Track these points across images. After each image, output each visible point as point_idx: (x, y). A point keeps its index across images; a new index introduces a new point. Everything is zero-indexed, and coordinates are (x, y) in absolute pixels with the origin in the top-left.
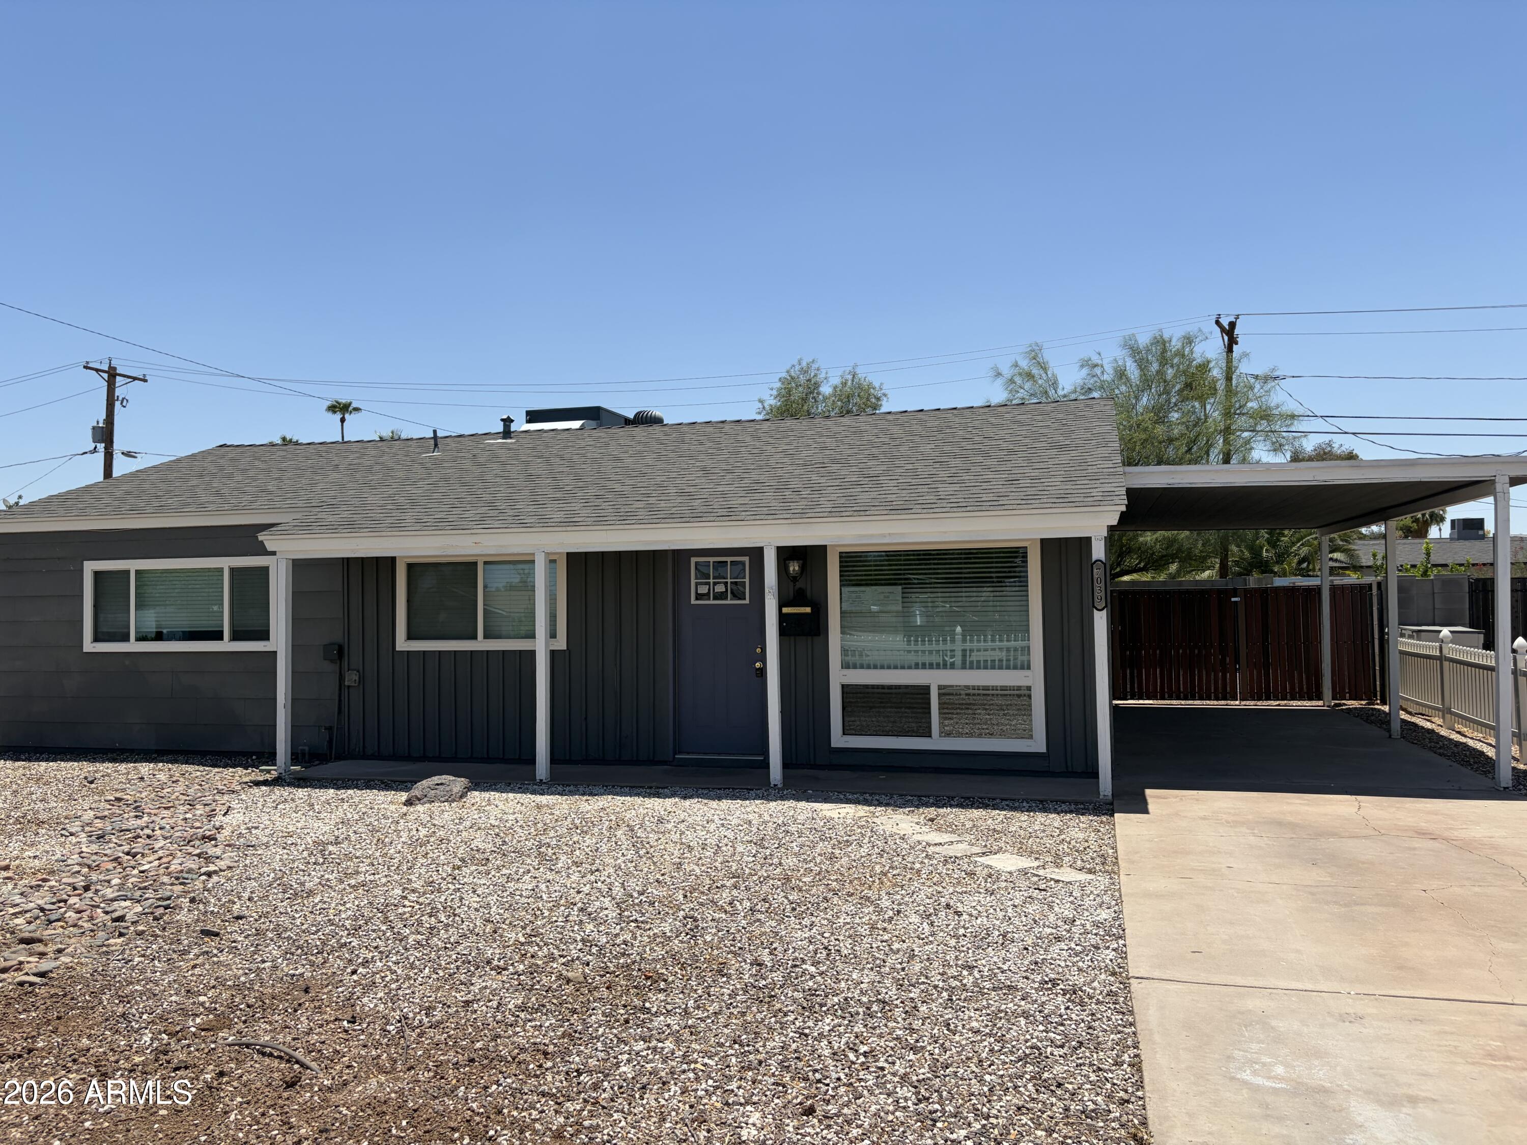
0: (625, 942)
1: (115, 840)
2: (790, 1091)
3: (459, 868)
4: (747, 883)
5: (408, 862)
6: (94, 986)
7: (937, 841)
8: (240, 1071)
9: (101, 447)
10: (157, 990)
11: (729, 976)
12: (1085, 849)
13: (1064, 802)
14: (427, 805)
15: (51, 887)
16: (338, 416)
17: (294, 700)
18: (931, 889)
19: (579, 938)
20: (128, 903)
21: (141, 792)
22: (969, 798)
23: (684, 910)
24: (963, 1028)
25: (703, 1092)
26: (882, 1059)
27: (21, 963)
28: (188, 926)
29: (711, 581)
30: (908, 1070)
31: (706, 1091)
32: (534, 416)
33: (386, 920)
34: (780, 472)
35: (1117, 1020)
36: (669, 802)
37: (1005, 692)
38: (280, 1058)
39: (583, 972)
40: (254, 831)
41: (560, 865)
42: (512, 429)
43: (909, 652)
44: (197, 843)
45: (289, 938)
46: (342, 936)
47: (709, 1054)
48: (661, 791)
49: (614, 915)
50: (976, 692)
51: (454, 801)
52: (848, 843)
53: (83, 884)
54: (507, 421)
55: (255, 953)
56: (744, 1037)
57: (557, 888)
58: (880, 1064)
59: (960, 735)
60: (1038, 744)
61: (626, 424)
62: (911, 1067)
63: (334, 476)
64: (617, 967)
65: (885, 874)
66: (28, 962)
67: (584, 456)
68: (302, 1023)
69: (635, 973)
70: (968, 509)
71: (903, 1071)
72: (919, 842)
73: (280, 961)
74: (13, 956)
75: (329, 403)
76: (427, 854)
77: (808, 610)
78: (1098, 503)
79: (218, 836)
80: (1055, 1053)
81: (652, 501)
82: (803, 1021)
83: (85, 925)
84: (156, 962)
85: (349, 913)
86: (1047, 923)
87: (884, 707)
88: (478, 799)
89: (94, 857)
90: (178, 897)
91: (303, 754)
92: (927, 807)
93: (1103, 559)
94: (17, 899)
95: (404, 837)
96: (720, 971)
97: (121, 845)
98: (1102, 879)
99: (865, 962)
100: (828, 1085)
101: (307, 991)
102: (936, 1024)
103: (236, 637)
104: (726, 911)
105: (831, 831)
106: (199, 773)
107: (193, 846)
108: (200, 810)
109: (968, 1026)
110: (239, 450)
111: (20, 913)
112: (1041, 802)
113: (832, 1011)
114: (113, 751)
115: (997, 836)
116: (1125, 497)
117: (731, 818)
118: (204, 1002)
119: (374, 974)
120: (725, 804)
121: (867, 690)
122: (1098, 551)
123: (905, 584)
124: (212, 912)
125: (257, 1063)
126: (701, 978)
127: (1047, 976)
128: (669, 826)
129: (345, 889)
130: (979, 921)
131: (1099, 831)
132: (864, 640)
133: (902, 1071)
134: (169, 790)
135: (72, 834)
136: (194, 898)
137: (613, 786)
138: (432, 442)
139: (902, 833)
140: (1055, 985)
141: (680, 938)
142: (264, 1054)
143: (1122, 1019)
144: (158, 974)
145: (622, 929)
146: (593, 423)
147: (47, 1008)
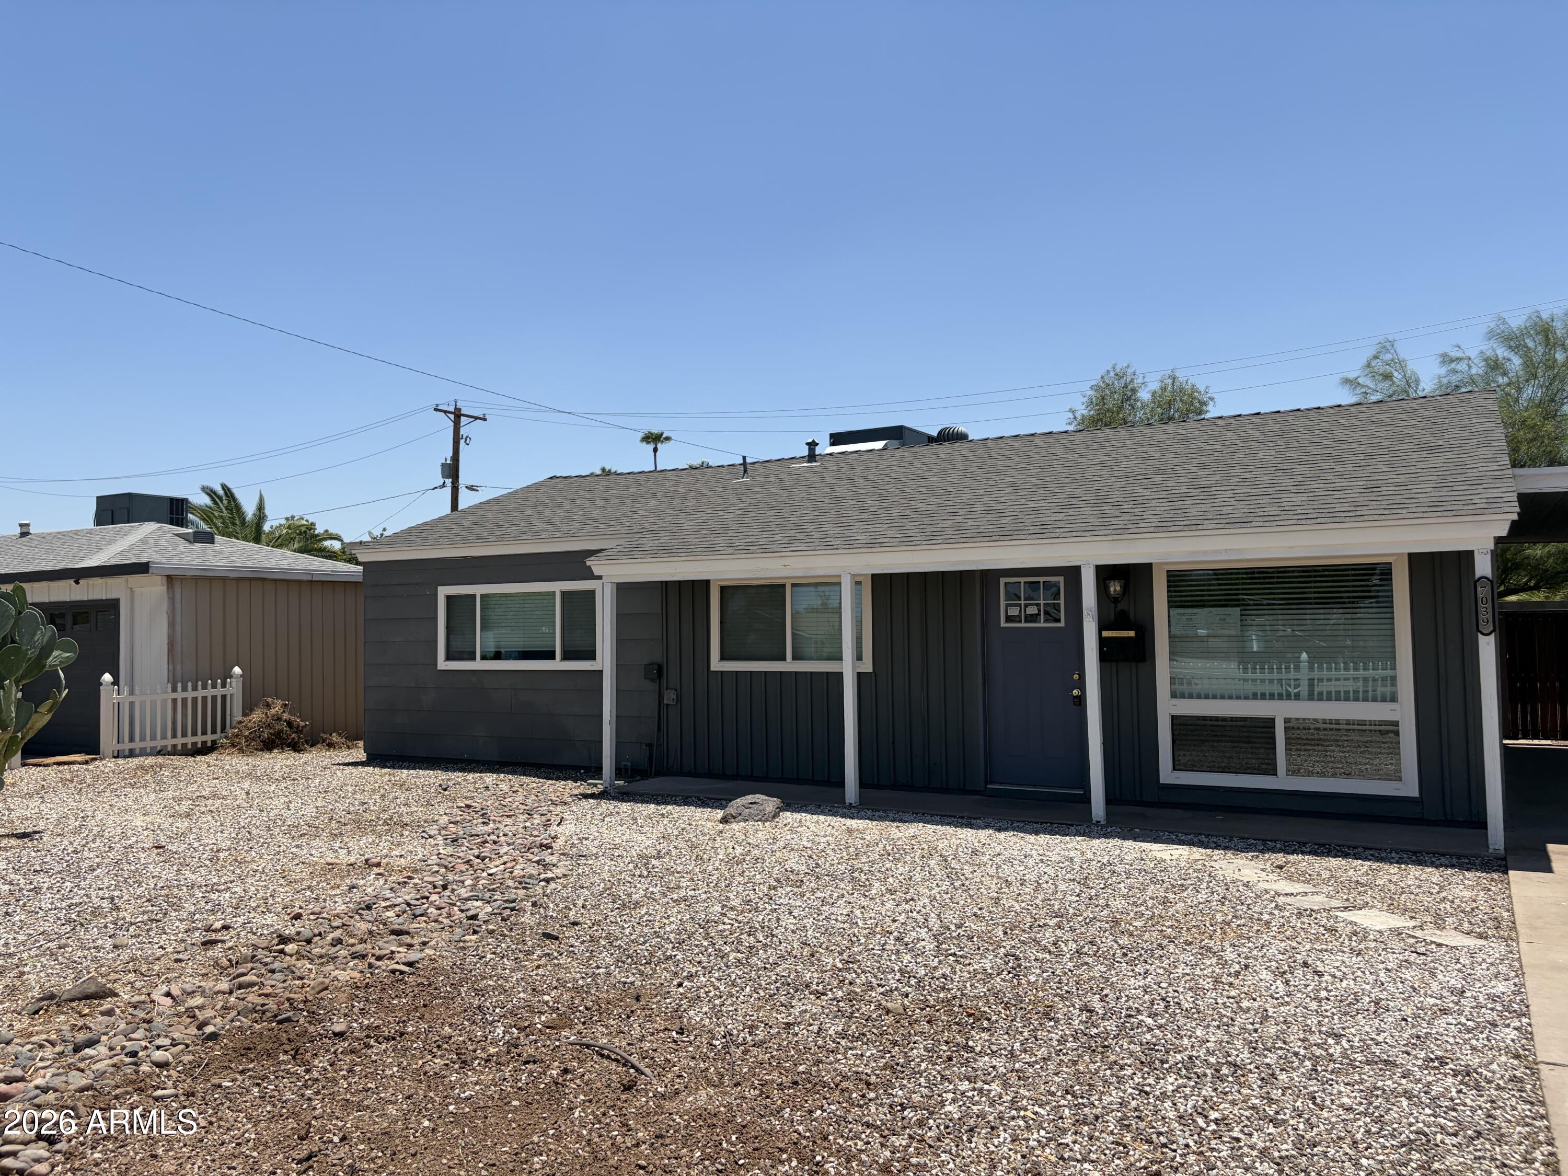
0: (944, 976)
1: (466, 844)
2: (1131, 1153)
3: (775, 888)
4: (1072, 924)
5: (726, 879)
6: (454, 978)
7: (1289, 890)
8: (581, 1070)
9: (449, 481)
10: (507, 986)
11: (1057, 1021)
12: (1473, 909)
13: (1443, 855)
14: (742, 824)
15: (416, 884)
16: (652, 446)
17: (618, 717)
18: (1283, 944)
19: (897, 968)
20: (479, 903)
21: (486, 800)
22: (1324, 845)
23: (1004, 947)
24: (1332, 1104)
25: (1035, 1143)
26: (1236, 1129)
27: (393, 952)
28: (531, 928)
29: (1023, 602)
30: (1268, 1144)
31: (1039, 1141)
32: (837, 439)
33: (707, 936)
34: (1097, 486)
35: (1524, 1110)
36: (983, 834)
37: (1364, 728)
38: (617, 1060)
39: (903, 1004)
40: (585, 842)
41: (873, 892)
42: (817, 453)
43: (1245, 680)
44: (536, 850)
45: (620, 947)
46: (667, 949)
47: (1039, 1102)
48: (973, 821)
49: (932, 947)
50: (1329, 726)
51: (767, 820)
52: (1183, 888)
53: (441, 883)
54: (812, 445)
55: (590, 958)
56: (1077, 1088)
57: (873, 915)
58: (1235, 1135)
59: (1310, 774)
60: (1409, 787)
61: (929, 442)
62: (1271, 1141)
63: (652, 503)
64: (937, 1000)
65: (1228, 924)
66: (399, 952)
67: (887, 476)
68: (634, 1029)
69: (956, 1009)
70: (1319, 520)
71: (1263, 1145)
72: (1267, 892)
73: (612, 968)
74: (386, 945)
75: (641, 435)
76: (743, 872)
77: (1132, 634)
78: (1482, 512)
79: (553, 844)
80: (1447, 1141)
81: (959, 519)
82: (1143, 1077)
83: (445, 921)
84: (505, 960)
85: (673, 926)
86: (1429, 992)
87: (1218, 741)
88: (790, 820)
89: (450, 859)
90: (522, 900)
91: (626, 770)
92: (1274, 852)
93: (1490, 576)
94: (388, 894)
95: (721, 852)
96: (1046, 1014)
97: (472, 849)
98: (1497, 945)
99: (1210, 1019)
100: (1175, 1151)
101: (638, 999)
102: (1298, 1096)
103: (566, 656)
104: (1050, 952)
105: (1163, 874)
106: (535, 785)
107: (533, 853)
108: (537, 820)
109: (1337, 1102)
110: (568, 481)
111: (390, 906)
112: (1415, 853)
113: (1174, 1069)
114: (462, 761)
115: (1360, 889)
116: (1516, 504)
117: (1051, 854)
118: (548, 1001)
119: (700, 988)
120: (1043, 839)
121: (1199, 722)
122: (1483, 567)
123: (1243, 605)
124: (552, 916)
125: (596, 1064)
126: (1027, 1021)
127: (1432, 1052)
128: (985, 859)
129: (668, 903)
130: (1344, 984)
131: (1489, 890)
132: (1194, 667)
133: (1260, 1145)
134: (510, 799)
135: (431, 837)
136: (536, 902)
137: (923, 814)
138: (742, 468)
139: (1245, 880)
140: (1443, 1063)
141: (1002, 976)
142: (602, 1056)
143: (1530, 1110)
144: (507, 971)
145: (940, 962)
146: (896, 443)
147: (415, 996)
